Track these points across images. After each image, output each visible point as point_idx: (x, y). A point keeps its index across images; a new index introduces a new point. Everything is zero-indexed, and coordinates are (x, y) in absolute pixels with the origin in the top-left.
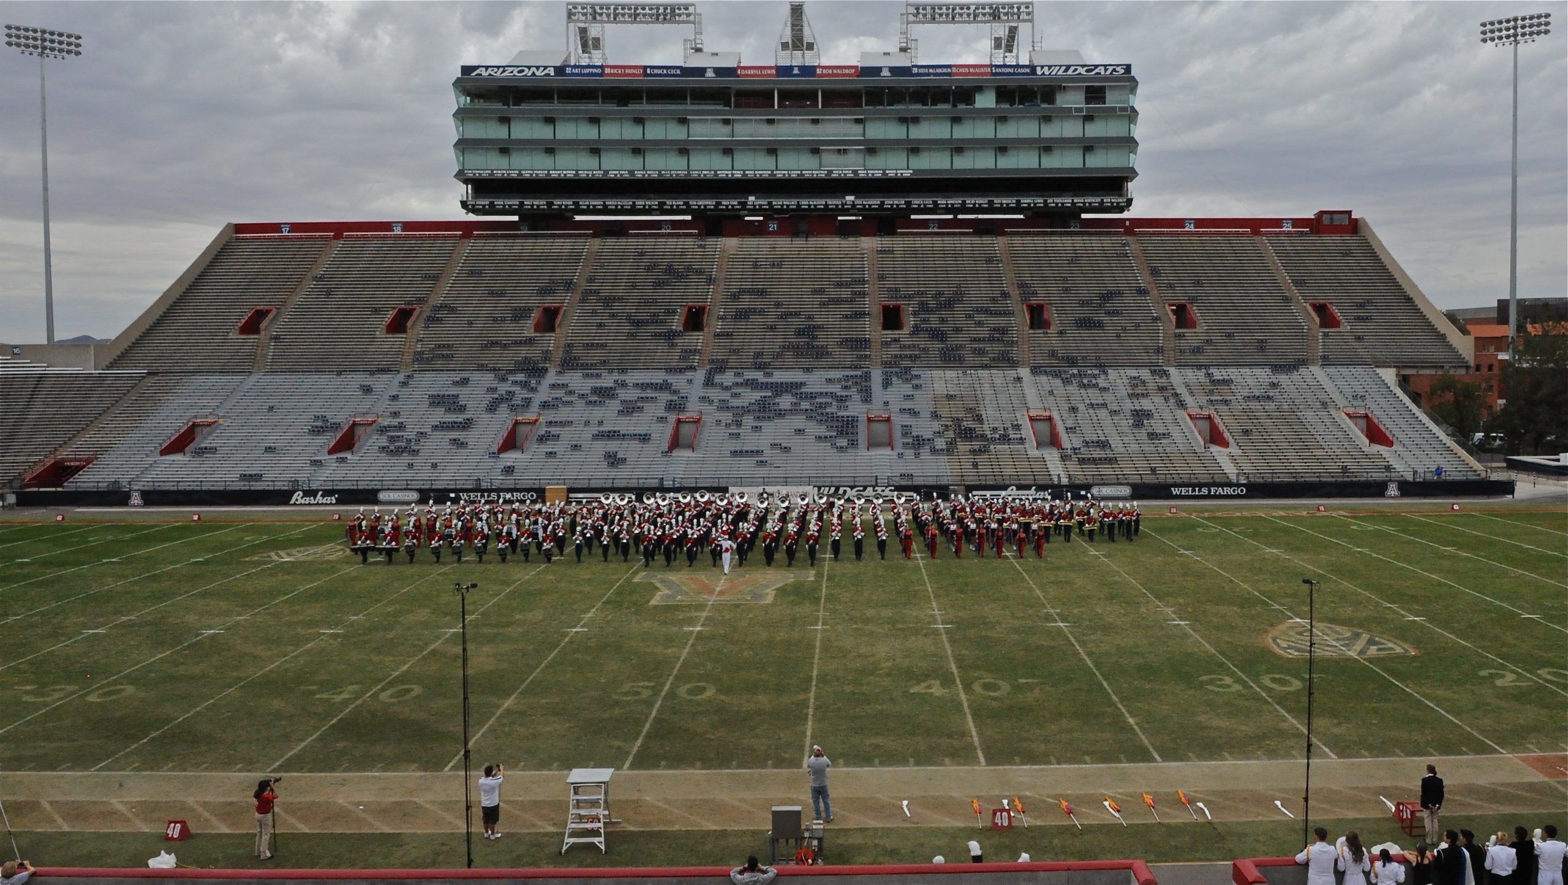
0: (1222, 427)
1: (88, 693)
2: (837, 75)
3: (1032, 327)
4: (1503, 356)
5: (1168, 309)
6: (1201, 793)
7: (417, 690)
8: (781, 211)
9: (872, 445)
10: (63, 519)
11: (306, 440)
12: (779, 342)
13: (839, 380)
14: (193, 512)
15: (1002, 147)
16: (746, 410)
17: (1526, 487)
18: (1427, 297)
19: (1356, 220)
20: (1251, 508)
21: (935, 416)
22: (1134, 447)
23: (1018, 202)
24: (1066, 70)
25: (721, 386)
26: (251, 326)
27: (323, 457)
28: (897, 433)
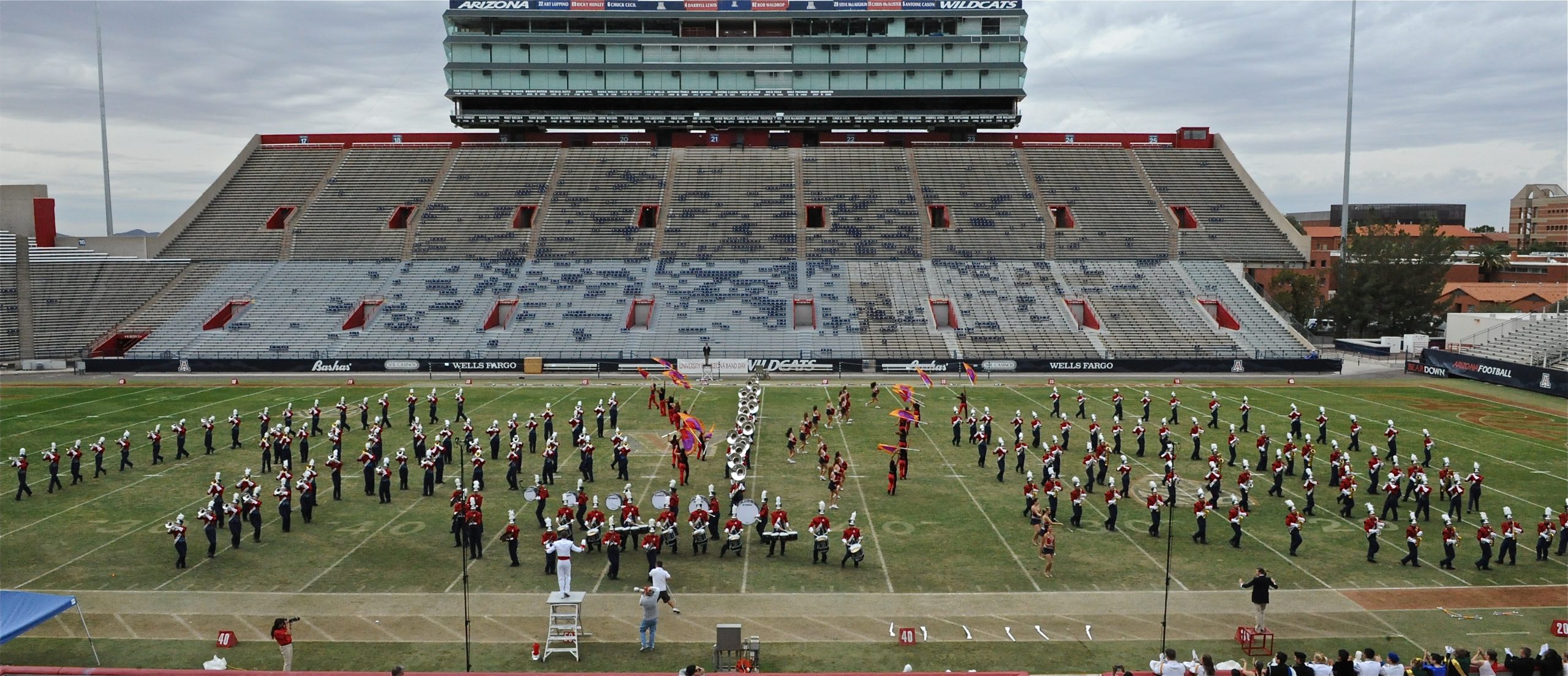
0: (1094, 312)
1: (151, 526)
2: (770, 8)
3: (934, 226)
4: (1335, 253)
5: (1050, 211)
6: (1073, 617)
7: (421, 525)
8: (722, 125)
9: (797, 325)
10: (125, 382)
11: (325, 317)
12: (720, 236)
13: (771, 270)
14: (231, 377)
15: (910, 71)
16: (691, 295)
17: (1352, 365)
18: (1272, 202)
19: (1213, 136)
20: (1117, 380)
21: (851, 300)
22: (1019, 328)
23: (923, 118)
24: (966, 5)
25: (671, 273)
26: (277, 222)
27: (339, 331)
28: (819, 316)
